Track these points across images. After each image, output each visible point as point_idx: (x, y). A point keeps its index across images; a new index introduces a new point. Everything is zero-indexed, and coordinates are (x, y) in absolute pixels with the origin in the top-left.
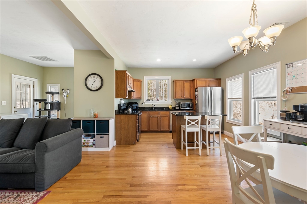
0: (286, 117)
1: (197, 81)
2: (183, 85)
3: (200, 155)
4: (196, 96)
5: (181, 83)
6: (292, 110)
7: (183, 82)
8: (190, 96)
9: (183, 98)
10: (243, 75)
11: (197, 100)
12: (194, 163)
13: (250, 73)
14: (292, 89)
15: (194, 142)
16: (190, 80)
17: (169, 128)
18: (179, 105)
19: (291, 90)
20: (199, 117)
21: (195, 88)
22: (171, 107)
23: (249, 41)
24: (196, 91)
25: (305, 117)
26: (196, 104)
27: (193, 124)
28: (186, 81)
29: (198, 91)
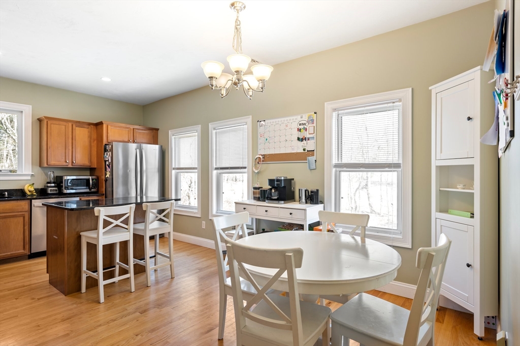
0: (260, 196)
1: (109, 127)
2: (70, 133)
3: (133, 290)
4: (105, 161)
5: (64, 127)
6: (267, 186)
7: (70, 124)
8: (91, 161)
9: (70, 166)
10: (199, 127)
11: (109, 170)
12: (125, 312)
13: (211, 126)
14: (264, 156)
15: (115, 267)
16: (90, 124)
17: (27, 247)
18: (59, 182)
19: (264, 158)
20: (131, 207)
21: (105, 142)
22: (32, 189)
23: (237, 77)
24: (106, 150)
25: (279, 194)
26: (106, 180)
27: (117, 226)
28: (80, 124)
29: (112, 150)
